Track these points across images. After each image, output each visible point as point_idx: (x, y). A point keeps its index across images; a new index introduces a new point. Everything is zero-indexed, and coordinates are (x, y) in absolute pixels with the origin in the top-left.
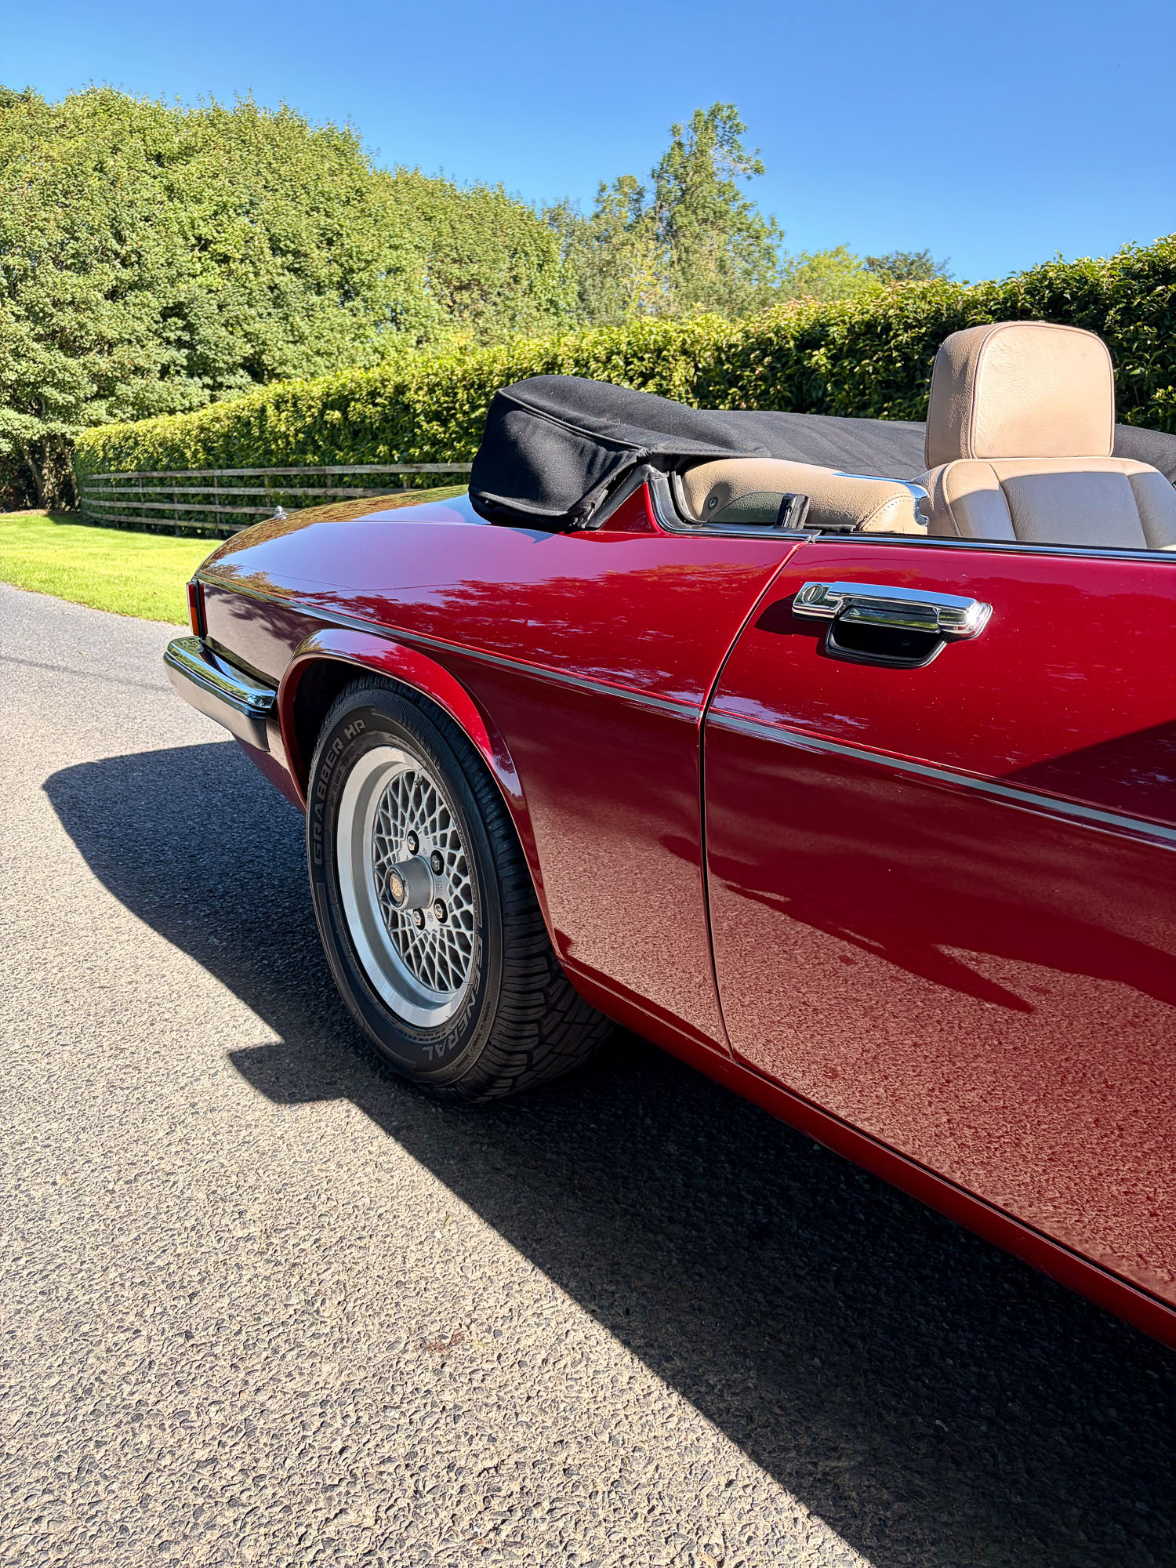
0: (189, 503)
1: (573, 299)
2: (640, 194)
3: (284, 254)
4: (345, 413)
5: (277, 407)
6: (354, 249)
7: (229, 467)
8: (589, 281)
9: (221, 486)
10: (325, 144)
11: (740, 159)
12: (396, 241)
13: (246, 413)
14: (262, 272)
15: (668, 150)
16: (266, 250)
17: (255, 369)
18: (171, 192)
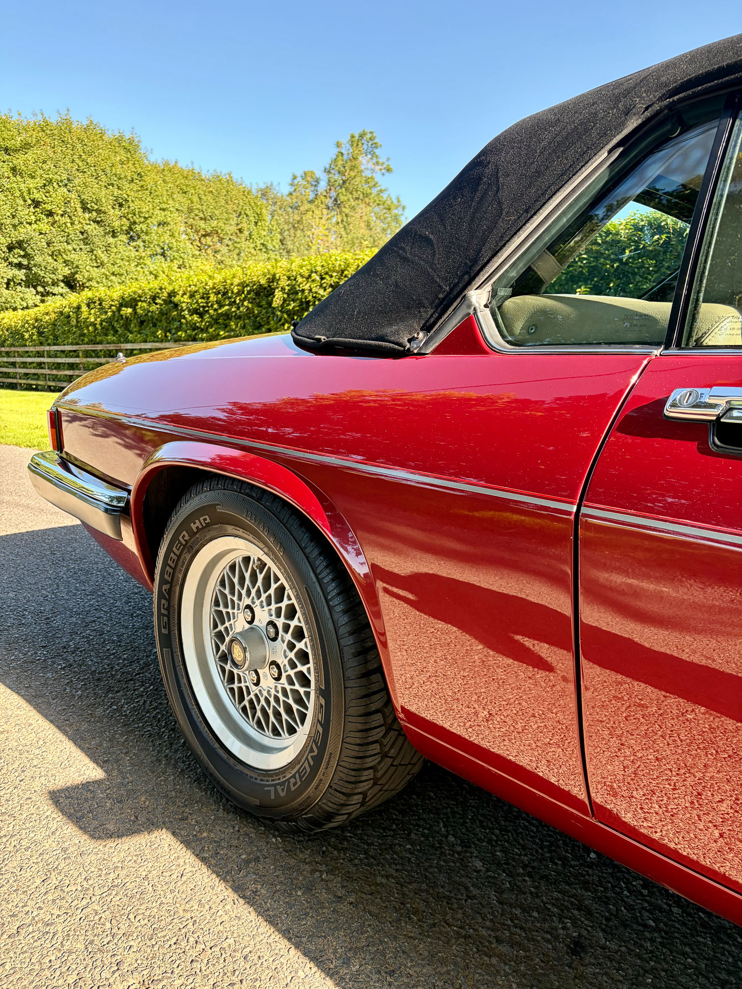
0: (27, 368)
1: (277, 243)
2: (317, 181)
3: (90, 211)
4: (135, 309)
5: (88, 305)
6: (137, 210)
7: (54, 344)
8: (287, 233)
9: (50, 357)
10: (117, 145)
11: (377, 163)
12: (164, 206)
13: (67, 309)
14: (76, 223)
15: (334, 157)
16: (79, 209)
17: (71, 284)
18: (15, 170)
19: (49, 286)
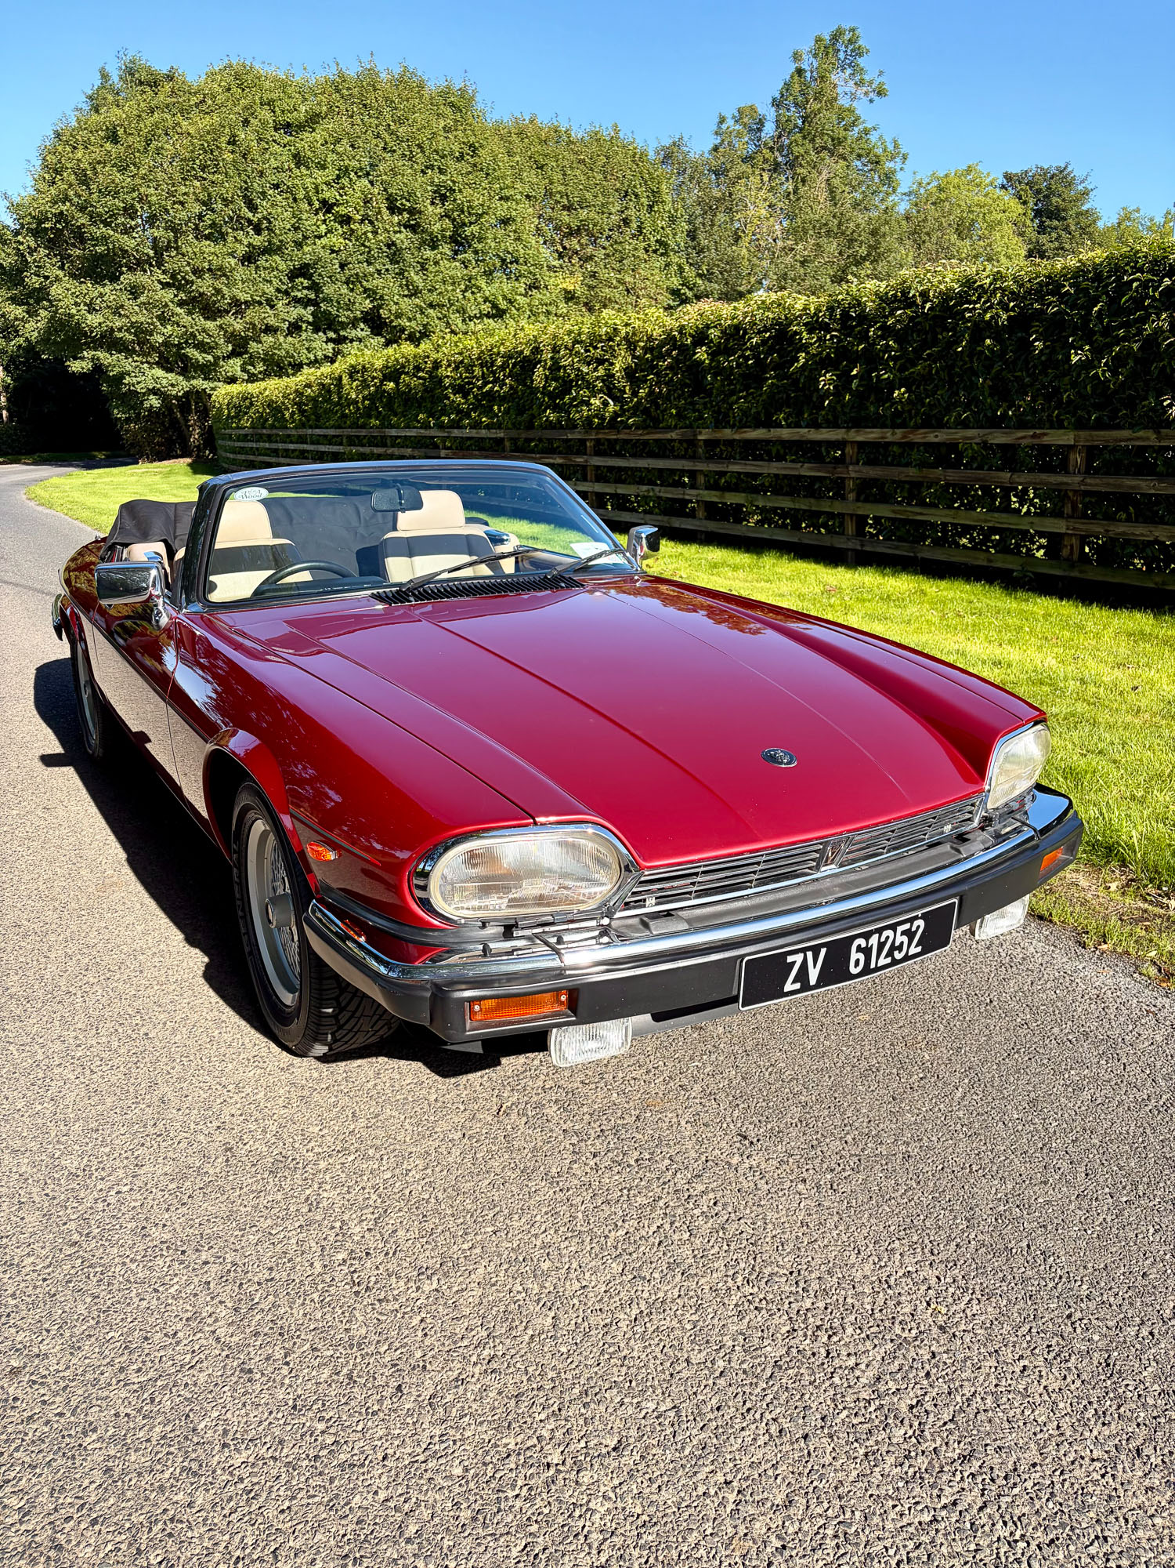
1: (681, 239)
2: (761, 123)
3: (400, 212)
6: (466, 204)
8: (699, 220)
10: (442, 102)
11: (862, 82)
12: (507, 193)
13: (328, 381)
14: (380, 231)
15: (789, 78)
16: (384, 210)
17: (376, 323)
18: (298, 160)
19: (344, 329)
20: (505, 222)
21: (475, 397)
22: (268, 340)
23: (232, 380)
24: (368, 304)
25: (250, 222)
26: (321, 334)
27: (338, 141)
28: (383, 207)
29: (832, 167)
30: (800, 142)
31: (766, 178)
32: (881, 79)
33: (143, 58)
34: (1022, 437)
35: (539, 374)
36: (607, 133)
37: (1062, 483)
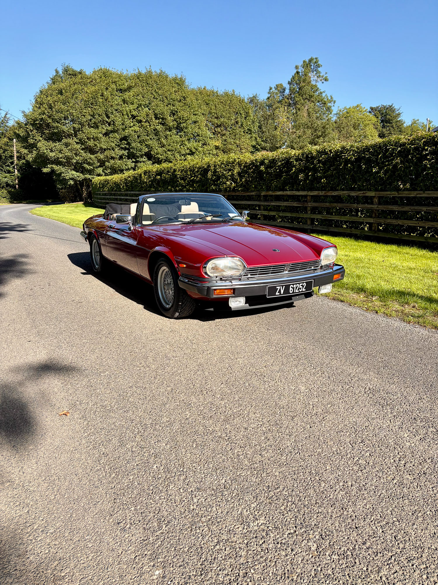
1: (256, 128)
2: (284, 90)
3: (159, 119)
6: (182, 116)
10: (174, 82)
11: (319, 76)
14: (152, 125)
15: (294, 75)
16: (153, 118)
17: (149, 156)
18: (124, 101)
19: (138, 158)
20: (195, 122)
21: (188, 181)
22: (112, 162)
23: (99, 175)
24: (147, 150)
25: (107, 122)
26: (130, 160)
27: (138, 95)
28: (153, 117)
29: (309, 105)
30: (298, 96)
31: (286, 108)
32: (326, 75)
33: (71, 66)
34: (360, 193)
35: (210, 173)
36: (230, 92)
37: (372, 207)
